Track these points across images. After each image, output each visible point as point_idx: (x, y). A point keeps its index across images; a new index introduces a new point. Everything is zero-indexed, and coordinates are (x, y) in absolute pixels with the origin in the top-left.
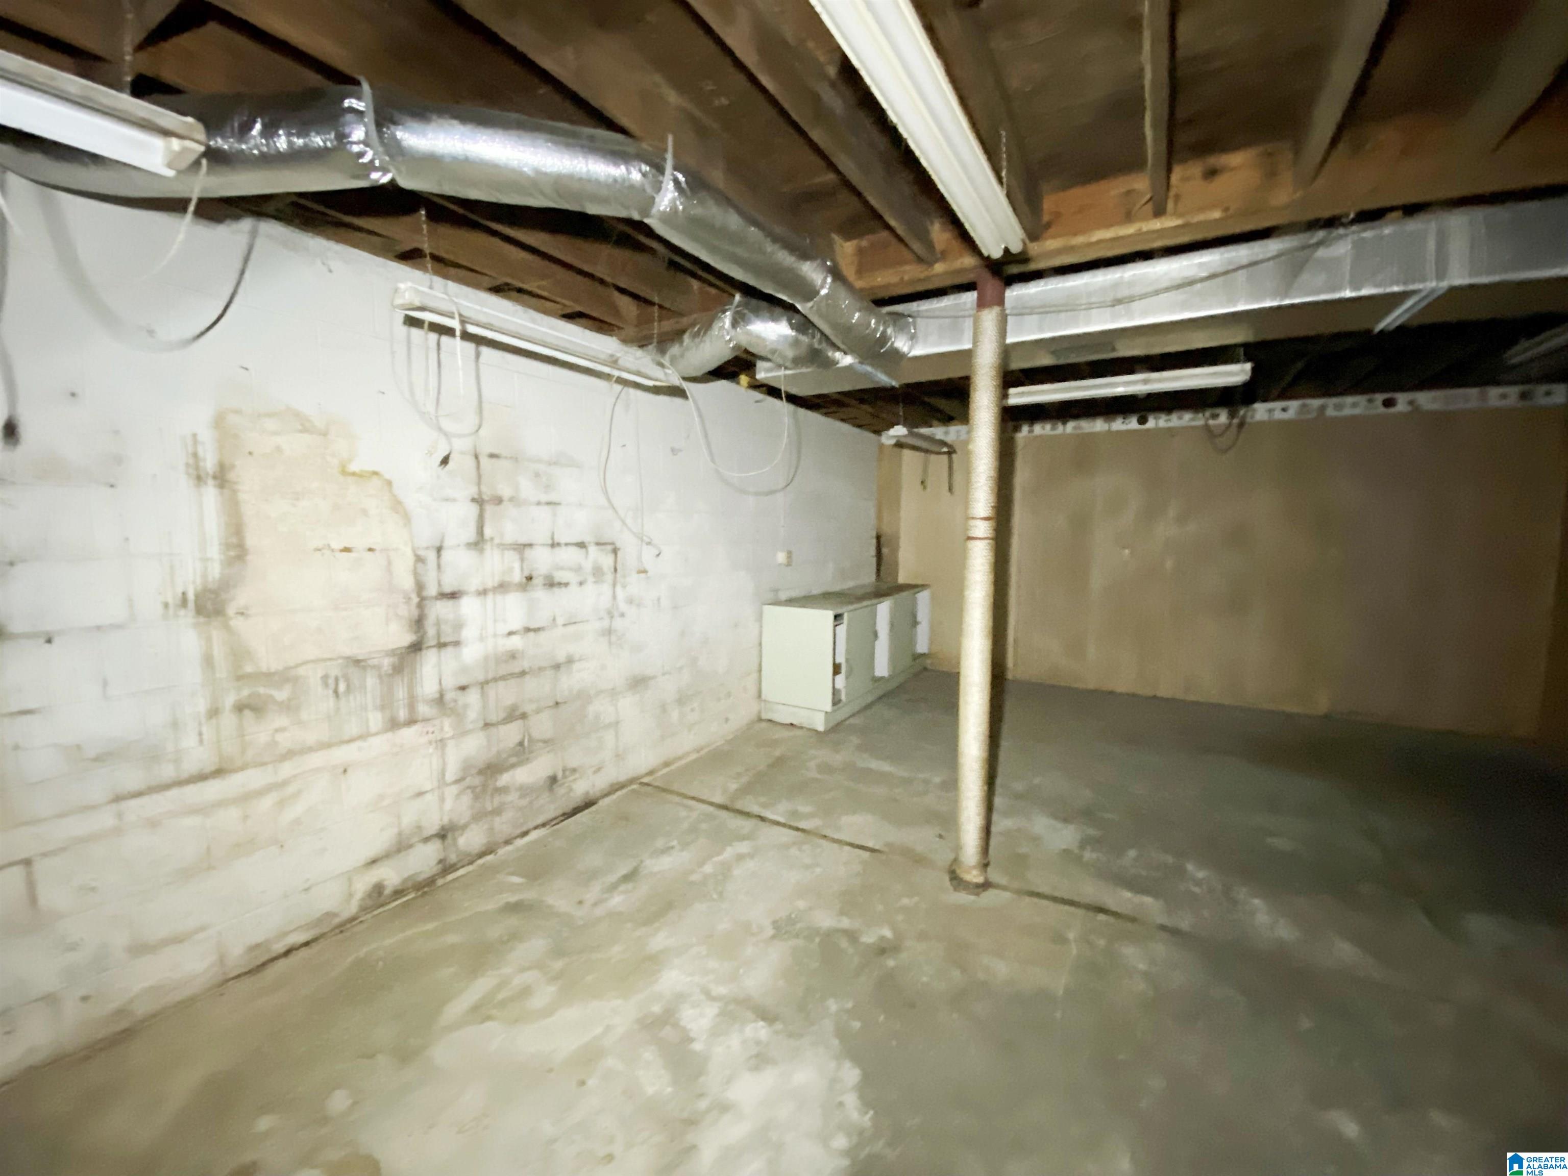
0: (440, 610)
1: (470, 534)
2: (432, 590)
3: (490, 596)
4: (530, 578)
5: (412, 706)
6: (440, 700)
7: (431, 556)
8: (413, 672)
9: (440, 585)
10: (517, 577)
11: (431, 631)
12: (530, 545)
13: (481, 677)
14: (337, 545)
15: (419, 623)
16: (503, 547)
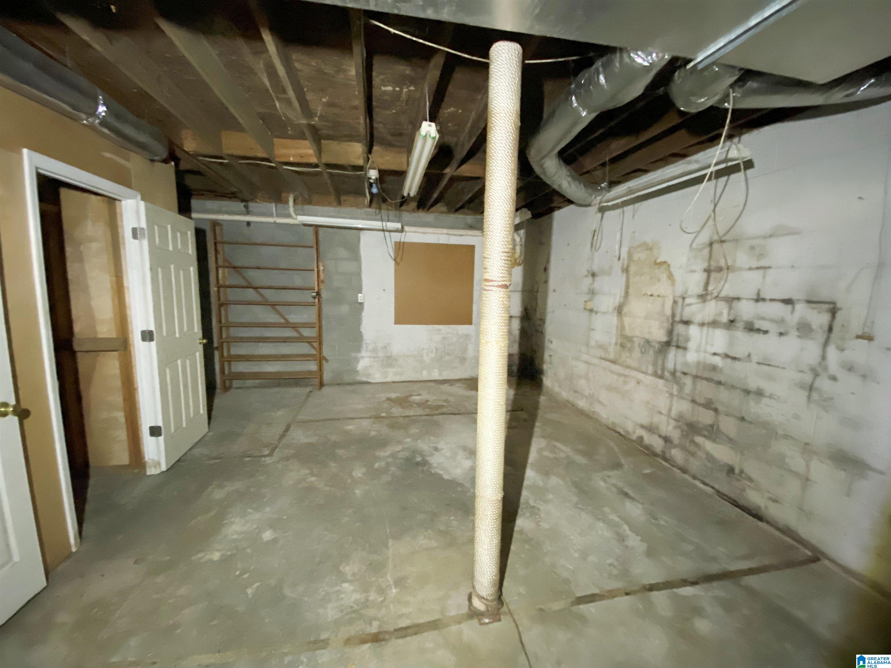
0: (680, 328)
2: (677, 319)
3: (705, 328)
4: (732, 321)
5: (663, 370)
6: (673, 373)
8: (665, 356)
9: (682, 315)
10: (724, 319)
11: (675, 339)
12: (738, 299)
13: (694, 372)
14: (649, 293)
15: (670, 333)
16: (719, 299)
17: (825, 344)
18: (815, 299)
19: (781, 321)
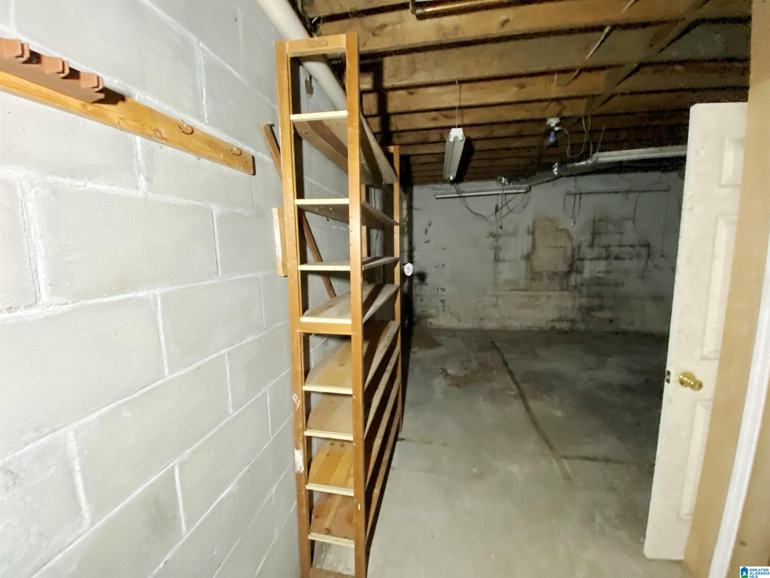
0: (579, 263)
1: (589, 243)
2: (576, 257)
4: (609, 256)
5: (567, 286)
6: (575, 287)
7: (577, 249)
10: (604, 255)
11: (575, 268)
12: (610, 246)
17: (647, 260)
18: (642, 244)
19: (630, 254)
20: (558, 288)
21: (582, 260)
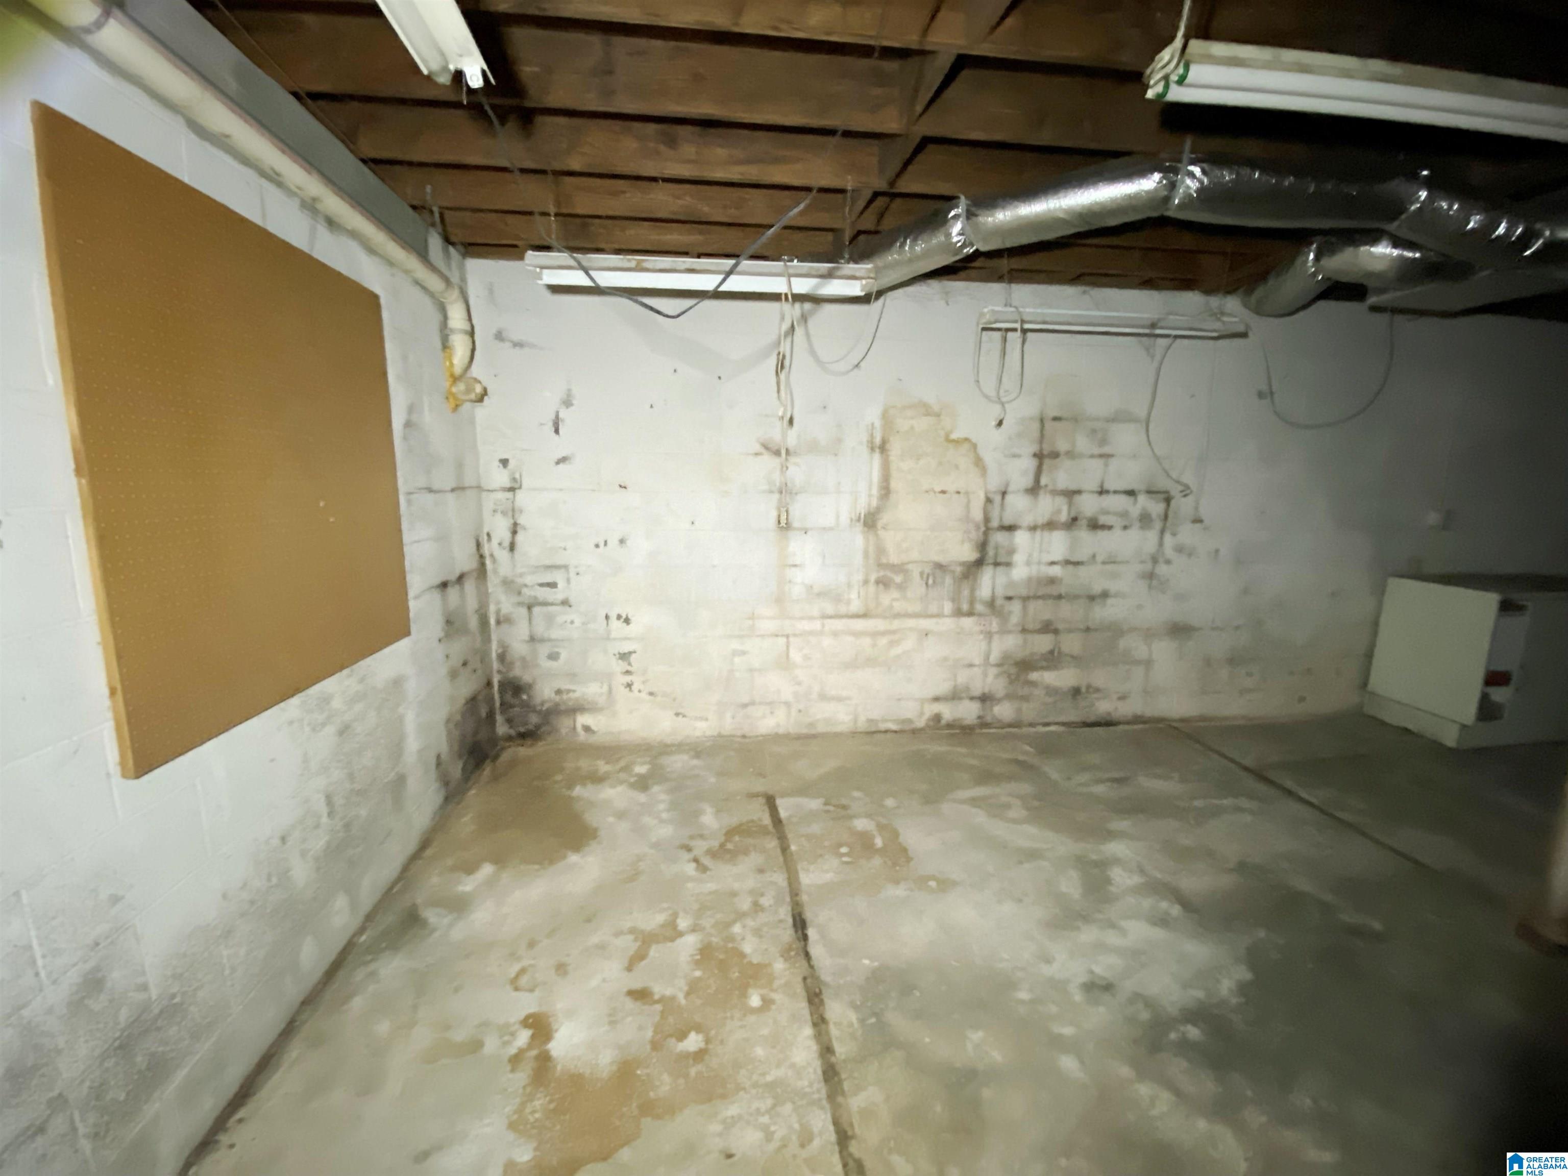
0: (999, 538)
1: (1028, 481)
2: (995, 523)
3: (1038, 533)
4: (1075, 519)
5: (972, 602)
6: (991, 604)
7: (997, 499)
8: (975, 580)
9: (1001, 519)
10: (1064, 517)
11: (991, 552)
12: (1079, 492)
13: (1024, 592)
14: (938, 489)
15: (983, 546)
16: (1055, 493)
17: (1162, 532)
18: (1155, 489)
19: (1124, 514)
20: (948, 607)
21: (1011, 528)
